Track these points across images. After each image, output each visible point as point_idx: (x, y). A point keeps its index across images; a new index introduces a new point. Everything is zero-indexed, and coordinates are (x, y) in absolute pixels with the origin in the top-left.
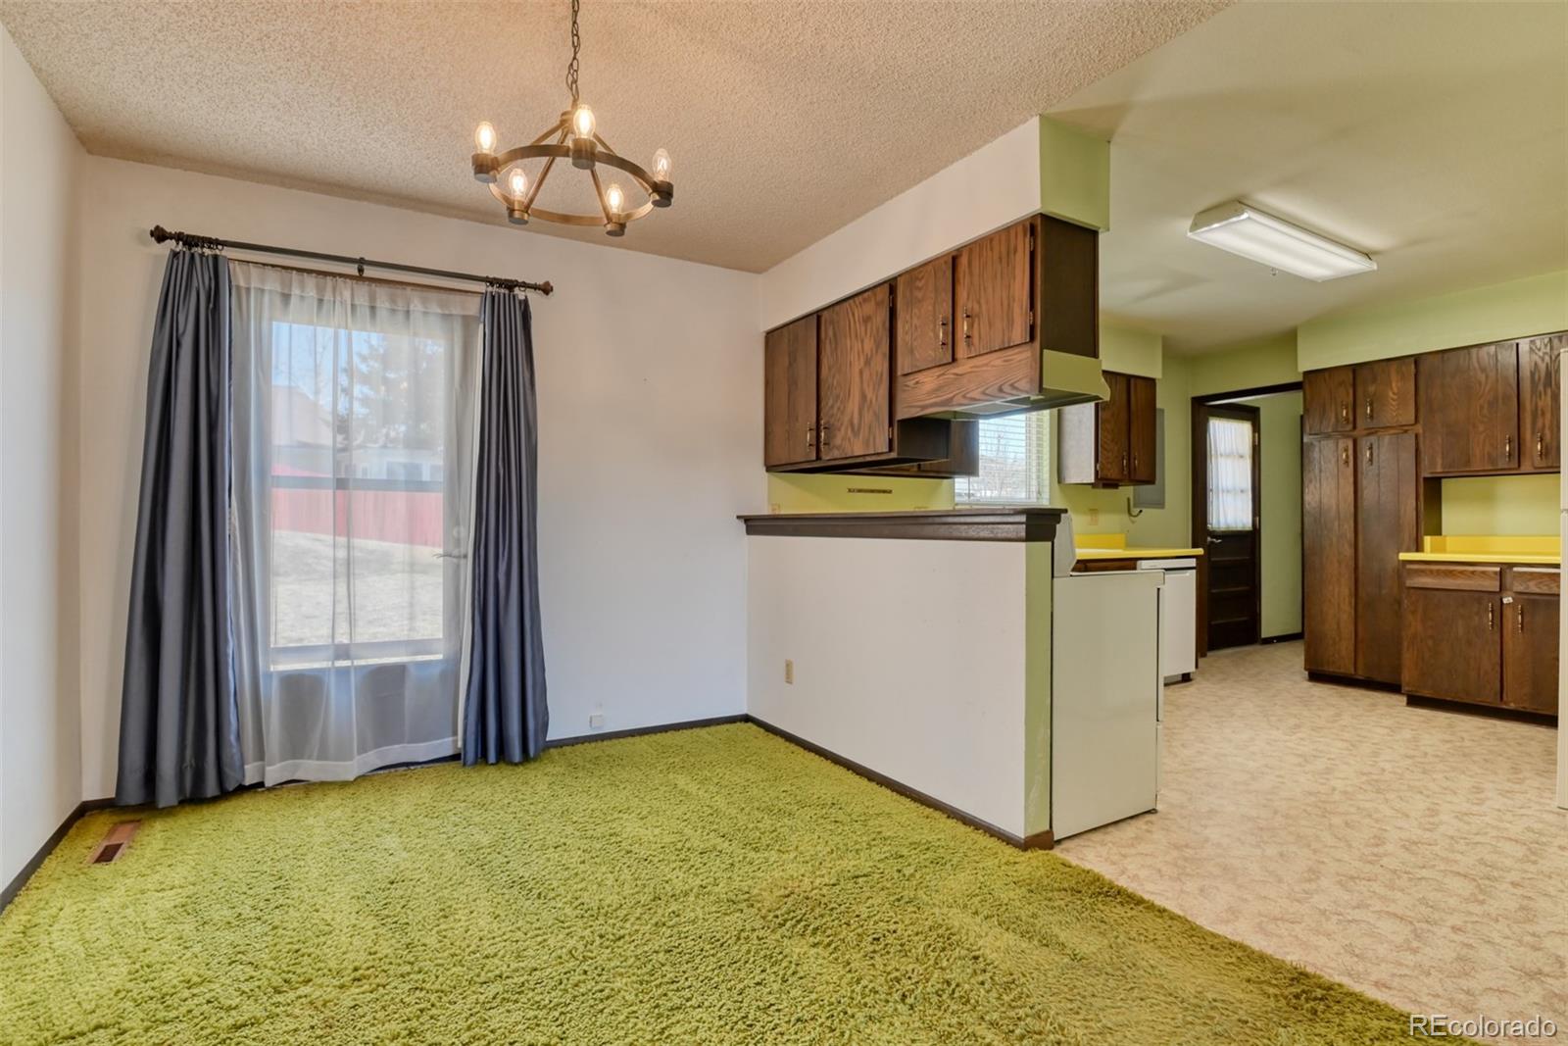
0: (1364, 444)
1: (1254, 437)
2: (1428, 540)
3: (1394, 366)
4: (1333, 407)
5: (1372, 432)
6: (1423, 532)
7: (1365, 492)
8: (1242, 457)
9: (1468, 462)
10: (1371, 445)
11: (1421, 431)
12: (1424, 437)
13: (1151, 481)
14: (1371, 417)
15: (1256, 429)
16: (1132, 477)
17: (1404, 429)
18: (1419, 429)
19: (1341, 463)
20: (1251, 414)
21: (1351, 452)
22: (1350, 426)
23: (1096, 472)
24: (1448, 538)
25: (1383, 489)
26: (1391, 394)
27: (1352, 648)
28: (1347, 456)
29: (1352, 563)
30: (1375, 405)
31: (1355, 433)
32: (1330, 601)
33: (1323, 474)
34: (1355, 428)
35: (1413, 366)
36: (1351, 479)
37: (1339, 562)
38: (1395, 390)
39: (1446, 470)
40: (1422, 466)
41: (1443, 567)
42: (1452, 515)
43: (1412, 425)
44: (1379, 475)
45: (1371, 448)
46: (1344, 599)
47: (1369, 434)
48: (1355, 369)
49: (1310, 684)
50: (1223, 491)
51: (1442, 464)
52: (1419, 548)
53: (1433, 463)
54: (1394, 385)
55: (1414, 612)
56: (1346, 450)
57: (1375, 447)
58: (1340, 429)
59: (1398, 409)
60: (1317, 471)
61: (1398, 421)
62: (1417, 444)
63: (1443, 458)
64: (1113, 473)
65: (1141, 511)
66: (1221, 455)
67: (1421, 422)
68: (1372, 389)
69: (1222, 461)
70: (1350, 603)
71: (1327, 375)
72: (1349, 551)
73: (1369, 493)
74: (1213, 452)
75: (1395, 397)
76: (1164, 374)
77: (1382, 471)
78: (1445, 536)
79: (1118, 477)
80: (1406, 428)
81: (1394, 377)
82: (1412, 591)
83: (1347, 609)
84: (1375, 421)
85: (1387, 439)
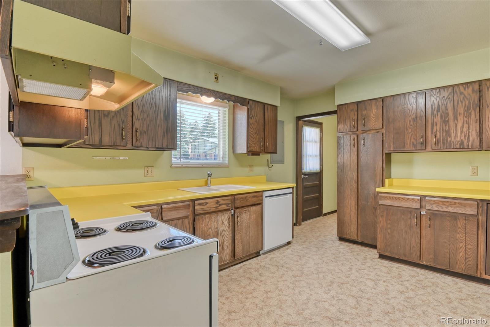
0: (361, 137)
1: (320, 134)
2: (387, 181)
3: (374, 102)
4: (349, 121)
5: (364, 132)
6: (385, 178)
7: (362, 159)
8: (316, 142)
9: (404, 146)
10: (364, 138)
11: (384, 132)
12: (386, 135)
13: (275, 152)
14: (364, 125)
15: (321, 131)
16: (266, 151)
17: (377, 131)
18: (384, 131)
19: (352, 146)
20: (319, 125)
21: (356, 141)
22: (355, 129)
23: (248, 148)
24: (394, 179)
25: (369, 158)
26: (372, 115)
27: (356, 228)
28: (354, 143)
29: (356, 190)
30: (366, 120)
31: (357, 132)
32: (347, 207)
33: (345, 150)
34: (357, 130)
35: (381, 102)
36: (356, 153)
37: (351, 190)
38: (374, 113)
39: (394, 150)
40: (385, 148)
41: (395, 196)
42: (396, 170)
43: (381, 129)
44: (367, 151)
45: (364, 139)
46: (353, 206)
47: (363, 133)
48: (358, 103)
49: (340, 242)
50: (308, 156)
51: (393, 147)
52: (383, 185)
53: (390, 147)
54: (373, 111)
55: (382, 216)
56: (354, 140)
57: (366, 138)
58: (351, 131)
59: (375, 122)
60: (342, 149)
61: (375, 127)
62: (383, 138)
63: (393, 144)
64: (256, 149)
65: (273, 166)
66: (308, 141)
67: (385, 128)
68: (364, 113)
69: (308, 144)
70: (355, 208)
71: (346, 106)
72: (355, 185)
73: (363, 159)
74: (305, 140)
75: (374, 116)
76: (281, 105)
77: (369, 150)
78: (393, 178)
79: (259, 150)
80: (378, 130)
81: (374, 107)
82: (381, 206)
83: (354, 210)
84: (366, 127)
85: (370, 135)
